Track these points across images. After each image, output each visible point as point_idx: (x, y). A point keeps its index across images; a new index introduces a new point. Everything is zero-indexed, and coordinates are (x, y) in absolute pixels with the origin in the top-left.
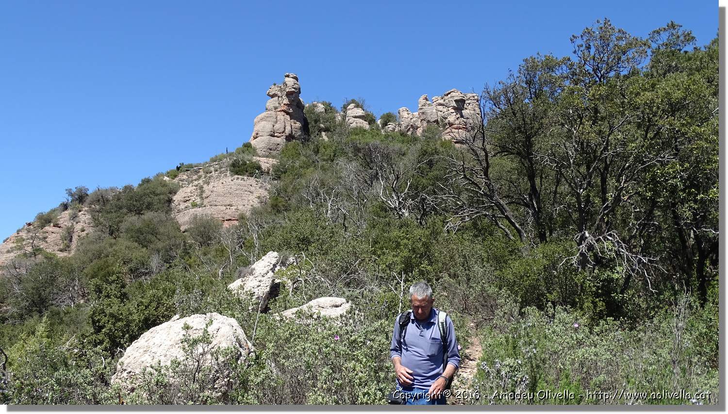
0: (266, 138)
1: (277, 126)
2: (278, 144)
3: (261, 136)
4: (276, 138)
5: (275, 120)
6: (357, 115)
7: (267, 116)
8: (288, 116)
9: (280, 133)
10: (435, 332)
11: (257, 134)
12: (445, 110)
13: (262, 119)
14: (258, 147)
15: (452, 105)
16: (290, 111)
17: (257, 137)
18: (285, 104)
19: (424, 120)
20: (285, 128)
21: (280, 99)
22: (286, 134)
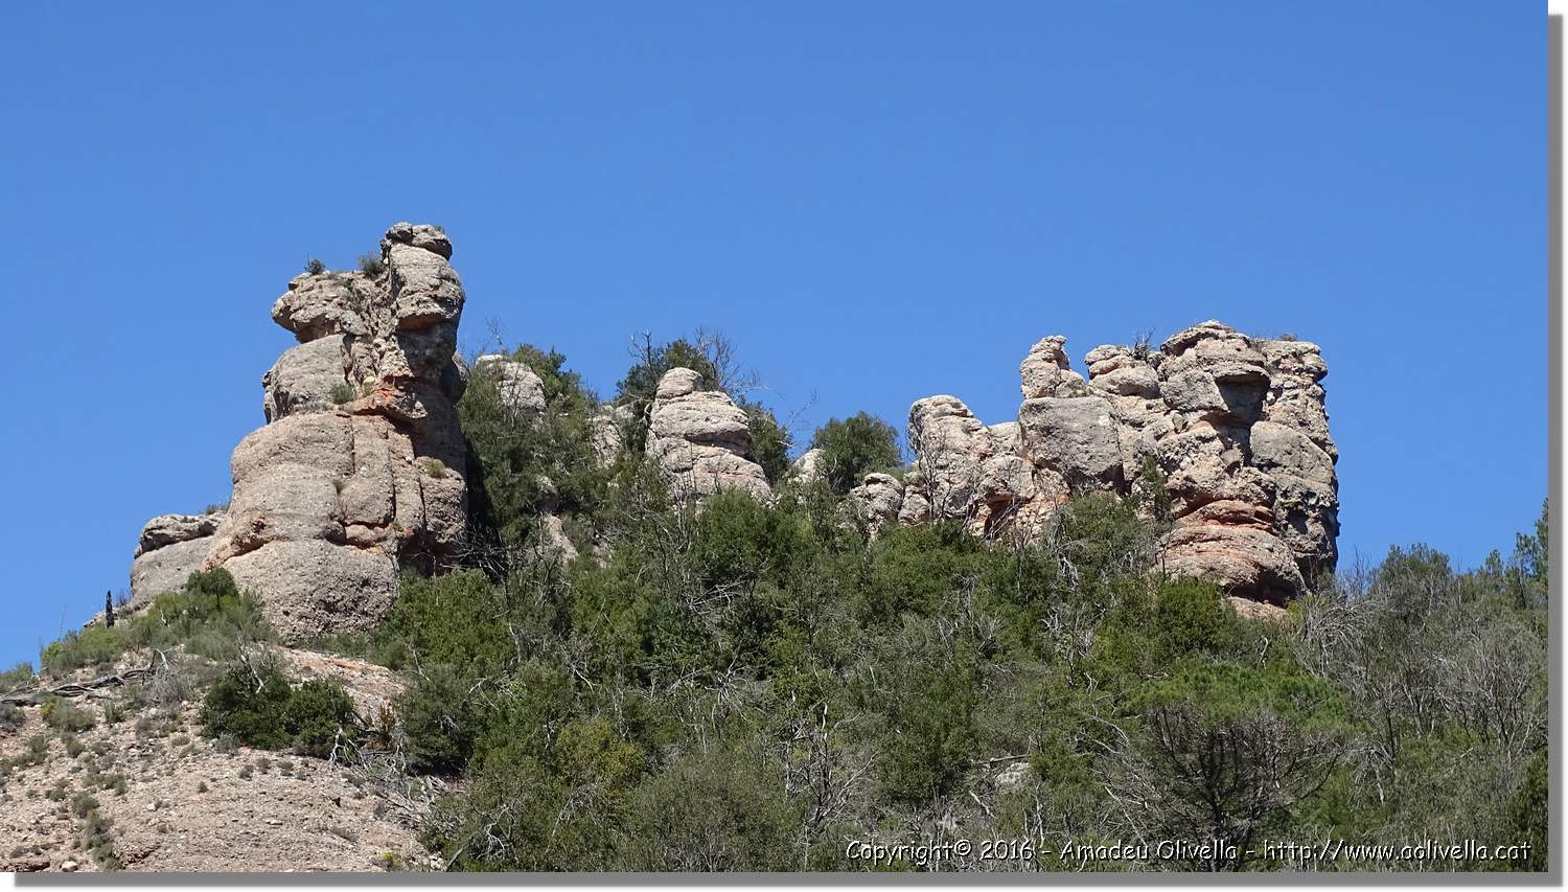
0: (307, 550)
1: (358, 489)
2: (366, 583)
3: (279, 538)
4: (351, 551)
5: (346, 457)
6: (711, 427)
7: (302, 434)
8: (404, 438)
9: (370, 526)
11: (260, 527)
12: (1167, 422)
13: (278, 452)
14: (267, 594)
15: (1204, 401)
16: (415, 415)
17: (256, 545)
18: (388, 379)
19: (1051, 464)
20: (393, 500)
21: (358, 348)
22: (398, 528)
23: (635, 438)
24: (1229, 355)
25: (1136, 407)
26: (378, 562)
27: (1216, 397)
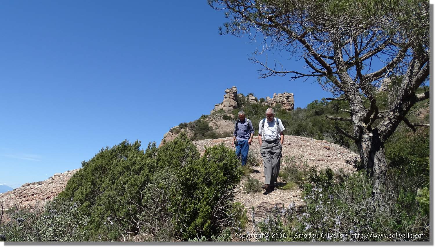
0: (228, 107)
5: (230, 101)
6: (253, 99)
7: (227, 100)
8: (234, 100)
9: (231, 106)
10: (246, 124)
12: (283, 99)
14: (225, 110)
17: (224, 107)
18: (233, 96)
19: (275, 101)
20: (233, 104)
21: (231, 94)
23: (248, 99)
24: (287, 94)
25: (281, 97)
26: (232, 108)
27: (286, 97)
